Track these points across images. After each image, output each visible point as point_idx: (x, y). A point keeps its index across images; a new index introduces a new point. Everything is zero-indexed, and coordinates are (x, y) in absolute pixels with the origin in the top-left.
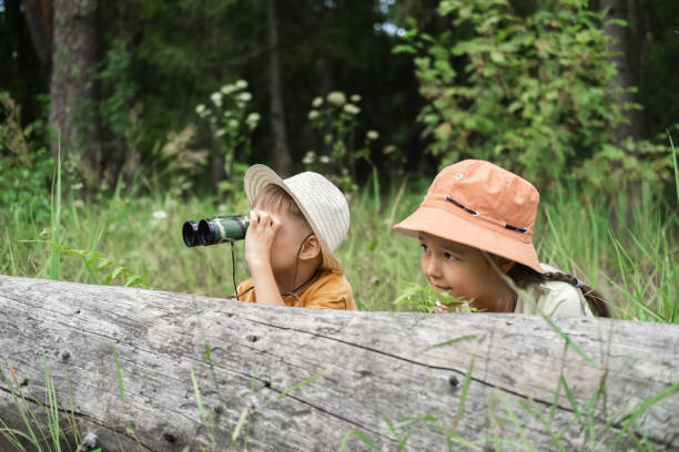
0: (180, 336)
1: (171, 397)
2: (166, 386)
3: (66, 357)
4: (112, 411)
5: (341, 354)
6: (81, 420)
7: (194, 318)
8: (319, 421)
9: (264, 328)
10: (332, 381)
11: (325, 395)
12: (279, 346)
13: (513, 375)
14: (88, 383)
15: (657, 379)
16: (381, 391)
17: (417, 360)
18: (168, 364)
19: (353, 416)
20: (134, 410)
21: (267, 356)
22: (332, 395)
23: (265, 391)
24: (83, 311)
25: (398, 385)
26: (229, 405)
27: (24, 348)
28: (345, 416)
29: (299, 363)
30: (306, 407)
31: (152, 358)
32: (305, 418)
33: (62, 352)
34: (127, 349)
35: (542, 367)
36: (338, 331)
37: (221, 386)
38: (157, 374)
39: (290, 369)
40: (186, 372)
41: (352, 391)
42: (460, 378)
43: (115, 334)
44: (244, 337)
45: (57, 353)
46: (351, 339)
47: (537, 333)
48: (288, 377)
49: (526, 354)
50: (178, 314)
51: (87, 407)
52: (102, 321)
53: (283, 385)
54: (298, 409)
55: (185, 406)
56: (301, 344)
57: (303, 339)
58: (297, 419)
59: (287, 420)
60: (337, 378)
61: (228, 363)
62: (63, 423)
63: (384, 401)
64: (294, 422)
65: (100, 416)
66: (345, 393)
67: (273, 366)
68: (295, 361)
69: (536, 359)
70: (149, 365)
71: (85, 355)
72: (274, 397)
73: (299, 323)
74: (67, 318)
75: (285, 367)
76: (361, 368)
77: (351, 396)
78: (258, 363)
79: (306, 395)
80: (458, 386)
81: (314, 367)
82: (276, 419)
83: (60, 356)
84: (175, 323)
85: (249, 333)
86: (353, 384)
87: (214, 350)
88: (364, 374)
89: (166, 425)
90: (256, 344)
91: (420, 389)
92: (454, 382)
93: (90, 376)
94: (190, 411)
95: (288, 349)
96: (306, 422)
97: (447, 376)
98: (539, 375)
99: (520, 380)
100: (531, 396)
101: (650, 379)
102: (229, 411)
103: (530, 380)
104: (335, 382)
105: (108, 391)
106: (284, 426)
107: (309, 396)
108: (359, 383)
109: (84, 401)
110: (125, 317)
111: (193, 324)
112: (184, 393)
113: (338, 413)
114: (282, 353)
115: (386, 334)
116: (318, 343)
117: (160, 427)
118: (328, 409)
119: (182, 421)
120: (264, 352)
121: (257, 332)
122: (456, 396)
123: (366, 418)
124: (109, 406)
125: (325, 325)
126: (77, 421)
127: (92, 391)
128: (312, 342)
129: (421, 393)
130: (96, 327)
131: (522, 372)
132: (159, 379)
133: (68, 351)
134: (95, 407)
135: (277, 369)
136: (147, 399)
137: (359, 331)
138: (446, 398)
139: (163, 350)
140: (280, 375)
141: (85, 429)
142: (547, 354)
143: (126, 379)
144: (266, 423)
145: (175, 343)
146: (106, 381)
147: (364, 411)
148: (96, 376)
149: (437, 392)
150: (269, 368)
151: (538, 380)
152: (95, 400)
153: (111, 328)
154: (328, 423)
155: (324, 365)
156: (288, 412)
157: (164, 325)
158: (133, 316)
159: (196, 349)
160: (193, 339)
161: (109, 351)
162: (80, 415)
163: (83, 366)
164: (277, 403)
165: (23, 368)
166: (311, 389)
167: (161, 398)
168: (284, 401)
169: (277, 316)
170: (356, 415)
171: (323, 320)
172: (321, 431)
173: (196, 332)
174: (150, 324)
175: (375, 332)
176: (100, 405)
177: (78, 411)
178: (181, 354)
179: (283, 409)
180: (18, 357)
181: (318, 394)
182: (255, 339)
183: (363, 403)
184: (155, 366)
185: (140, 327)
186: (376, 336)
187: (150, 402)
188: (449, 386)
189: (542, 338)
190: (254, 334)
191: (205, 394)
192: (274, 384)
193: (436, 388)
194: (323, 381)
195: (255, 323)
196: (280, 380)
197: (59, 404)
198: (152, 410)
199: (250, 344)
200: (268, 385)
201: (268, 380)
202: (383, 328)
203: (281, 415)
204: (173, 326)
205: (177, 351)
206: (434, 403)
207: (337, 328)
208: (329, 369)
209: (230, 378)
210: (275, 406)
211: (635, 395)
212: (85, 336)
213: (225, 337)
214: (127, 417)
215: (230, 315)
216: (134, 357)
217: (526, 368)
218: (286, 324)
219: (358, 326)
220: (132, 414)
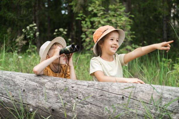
0: (54, 86)
1: (52, 100)
2: (51, 98)
3: (24, 90)
4: (37, 104)
5: (95, 91)
6: (29, 106)
7: (56, 82)
8: (91, 106)
9: (75, 85)
10: (93, 97)
11: (92, 100)
12: (79, 89)
13: (137, 96)
14: (30, 97)
15: (169, 98)
16: (106, 99)
17: (113, 93)
18: (51, 93)
19: (99, 105)
20: (43, 103)
21: (77, 91)
22: (94, 100)
23: (77, 99)
24: (27, 80)
25: (109, 98)
26: (68, 102)
27: (12, 88)
28: (97, 105)
29: (85, 93)
30: (87, 103)
31: (47, 91)
32: (87, 105)
33: (23, 89)
34: (40, 89)
35: (143, 95)
36: (93, 86)
37: (66, 98)
38: (49, 95)
39: (83, 94)
40: (56, 94)
41: (98, 99)
42: (124, 97)
43: (36, 85)
44: (70, 86)
45: (21, 90)
46: (97, 88)
47: (140, 87)
48: (82, 96)
49: (139, 92)
50: (52, 81)
51: (30, 102)
53: (81, 98)
54: (85, 103)
55: (57, 102)
56: (85, 88)
57: (85, 87)
58: (85, 106)
59: (83, 106)
60: (94, 96)
61: (67, 92)
62: (24, 106)
63: (107, 102)
64: (84, 106)
65: (34, 105)
66: (97, 100)
67: (78, 93)
68: (84, 92)
69: (141, 93)
70: (47, 93)
71: (29, 90)
73: (83, 84)
74: (23, 81)
75: (81, 94)
76: (100, 94)
77: (98, 100)
78: (74, 93)
79: (87, 100)
81: (89, 94)
82: (80, 106)
84: (52, 83)
85: (71, 86)
86: (99, 98)
87: (63, 89)
88: (101, 95)
89: (51, 107)
90: (73, 88)
91: (115, 99)
92: (123, 98)
93: (31, 95)
94: (58, 104)
95: (82, 89)
96: (87, 106)
97: (121, 96)
98: (142, 96)
99: (138, 97)
100: (141, 101)
101: (167, 97)
102: (68, 104)
103: (141, 97)
104: (94, 97)
105: (35, 99)
106: (82, 107)
107: (88, 100)
108: (100, 97)
109: (29, 101)
110: (38, 81)
111: (57, 83)
112: (56, 99)
113: (95, 104)
114: (80, 90)
115: (105, 87)
116: (89, 88)
118: (93, 103)
119: (56, 106)
120: (76, 90)
121: (73, 85)
122: (123, 101)
123: (102, 105)
124: (36, 102)
125: (90, 84)
126: (27, 106)
127: (31, 99)
128: (87, 88)
129: (115, 100)
130: (31, 83)
131: (138, 96)
132: (49, 96)
133: (24, 89)
134: (32, 102)
135: (79, 94)
136: (46, 101)
137: (98, 86)
138: (121, 101)
139: (50, 89)
140: (80, 95)
141: (29, 108)
142: (143, 92)
143: (41, 96)
144: (77, 107)
145: (52, 88)
146: (35, 96)
147: (102, 104)
148: (33, 95)
149: (119, 100)
150: (77, 94)
151: (142, 97)
152: (32, 101)
154: (93, 107)
155: (91, 93)
156: (83, 104)
157: (49, 83)
158: (41, 81)
159: (58, 89)
160: (57, 87)
161: (36, 89)
162: (28, 104)
163: (29, 93)
164: (80, 102)
165: (12, 93)
166: (88, 99)
167: (50, 100)
168: (82, 101)
169: (77, 82)
170: (100, 105)
171: (89, 83)
172: (91, 108)
173: (57, 85)
174: (46, 83)
175: (102, 86)
176: (33, 102)
178: (55, 90)
179: (82, 103)
180: (10, 90)
181: (90, 100)
182: (73, 87)
183: (102, 102)
184: (48, 93)
185: (42, 83)
186: (103, 87)
187: (47, 101)
188: (122, 99)
189: (141, 88)
190: (73, 86)
191: (63, 99)
192: (79, 98)
193: (119, 99)
194: (91, 97)
195: (72, 83)
196: (81, 97)
197: (23, 102)
198: (48, 103)
199: (72, 88)
200: (77, 98)
201: (77, 97)
202: (104, 85)
203: (81, 105)
204: (51, 84)
206: (119, 102)
207: (93, 85)
208: (93, 94)
209: (68, 96)
210: (80, 103)
211: (165, 101)
212: (28, 85)
213: (65, 86)
215: (65, 82)
216: (42, 91)
217: (139, 95)
218: (80, 84)
219: (98, 85)
220: (42, 104)
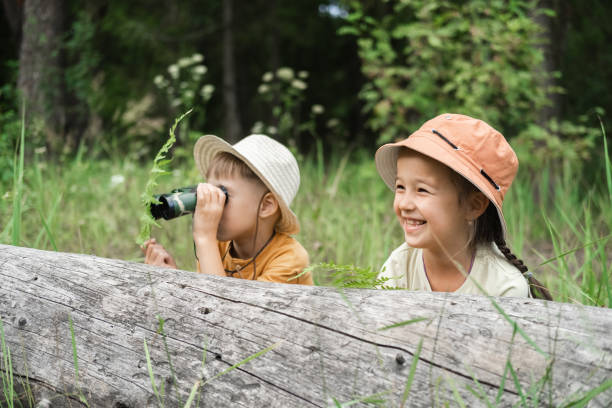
0: (134, 306)
1: (123, 366)
2: (119, 355)
3: (23, 323)
4: (67, 378)
5: (290, 329)
6: (36, 386)
7: (148, 289)
8: (267, 394)
9: (216, 300)
10: (281, 355)
11: (274, 369)
12: (230, 319)
13: (458, 356)
14: (44, 349)
15: (598, 364)
16: (329, 367)
17: (366, 338)
18: (121, 333)
19: (301, 391)
20: (87, 377)
21: (217, 330)
22: (281, 369)
23: (216, 363)
24: (40, 278)
25: (345, 362)
26: (181, 376)
28: (293, 390)
29: (250, 337)
30: (255, 380)
31: (106, 327)
32: (255, 391)
33: (18, 317)
34: (82, 317)
35: (486, 349)
36: (288, 306)
37: (172, 357)
38: (110, 343)
39: (240, 342)
40: (138, 341)
41: (300, 366)
42: (406, 357)
43: (71, 302)
44: (196, 309)
45: (13, 319)
46: (300, 315)
47: (481, 314)
48: (239, 351)
49: (471, 335)
50: (134, 285)
51: (42, 373)
52: (58, 289)
53: (233, 357)
54: (247, 382)
55: (137, 375)
56: (252, 318)
57: (254, 312)
58: (247, 392)
59: (237, 392)
60: (286, 353)
61: (181, 334)
62: (18, 388)
63: (332, 377)
64: (243, 395)
65: (54, 382)
66: (293, 368)
67: (224, 338)
68: (245, 334)
69: (481, 340)
70: (103, 333)
71: (41, 322)
72: (224, 369)
73: (249, 296)
74: (24, 285)
75: (236, 340)
76: (309, 344)
77: (300, 371)
78: (209, 335)
79: (256, 368)
80: (404, 364)
81: (265, 341)
82: (227, 391)
83: (17, 322)
84: (130, 292)
85: (202, 305)
86: (302, 359)
87: (166, 320)
88: (313, 349)
89: (118, 393)
90: (208, 317)
91: (367, 366)
92: (400, 361)
93: (45, 343)
94: (142, 380)
95: (239, 322)
96: (255, 395)
97: (393, 354)
98: (483, 357)
99: (465, 361)
100: (476, 377)
101: (591, 364)
102: (180, 382)
103: (474, 362)
104: (284, 356)
105: (62, 358)
106: (234, 398)
107: (259, 369)
108: (308, 358)
109: (39, 367)
110: (81, 286)
111: (147, 295)
112: (137, 363)
113: (286, 387)
114: (232, 326)
115: (334, 310)
116: (269, 317)
117: (113, 395)
118: (277, 383)
119: (133, 391)
120: (216, 324)
121: (209, 304)
122: (401, 374)
123: (314, 393)
124: (63, 373)
125: (275, 299)
126: (32, 387)
127: (46, 358)
128: (262, 316)
129: (368, 370)
130: (52, 295)
131: (466, 353)
132: (112, 347)
133: (24, 316)
134: (49, 373)
135: (227, 342)
136: (101, 367)
137: (309, 307)
138: (392, 376)
139: (117, 319)
140: (230, 347)
141: (39, 394)
142: (491, 336)
143: (81, 347)
144: (216, 395)
145: (131, 314)
146: (60, 347)
147: (311, 386)
148: (52, 343)
149: (383, 370)
150: (220, 340)
151: (482, 361)
152: (49, 367)
153: (67, 295)
154: (277, 396)
155: (273, 339)
156: (238, 385)
157: (118, 294)
158: (89, 285)
159: (149, 320)
160: (147, 310)
161: (64, 319)
162: (35, 380)
163: (39, 332)
164: (227, 375)
166: (260, 363)
167: (114, 366)
168: (234, 373)
169: (229, 288)
170: (304, 390)
171: (273, 294)
172: (270, 404)
173: (150, 302)
174: (106, 294)
175: (323, 307)
176: (54, 371)
177: (33, 377)
178: (134, 324)
179: (233, 381)
181: (267, 367)
182: (207, 312)
183: (311, 378)
184: (109, 335)
185: (95, 295)
186: (325, 313)
187: (103, 370)
188: (395, 364)
189: (486, 319)
190: (206, 306)
191: (157, 364)
192: (224, 357)
193: (382, 366)
194: (273, 355)
195: (208, 295)
196: (230, 353)
197: (14, 369)
198: (105, 378)
199: (202, 316)
200: (218, 357)
201: (219, 352)
202: (332, 304)
203: (231, 387)
204: (127, 296)
205: (131, 321)
206: (381, 381)
207: (287, 302)
208: (279, 344)
209: (182, 349)
210: (226, 378)
211: (578, 379)
212: (41, 303)
213: (178, 308)
214: (80, 385)
215: (183, 287)
216: (89, 325)
217: (470, 349)
218: (237, 297)
219: (307, 302)
220: (85, 382)
